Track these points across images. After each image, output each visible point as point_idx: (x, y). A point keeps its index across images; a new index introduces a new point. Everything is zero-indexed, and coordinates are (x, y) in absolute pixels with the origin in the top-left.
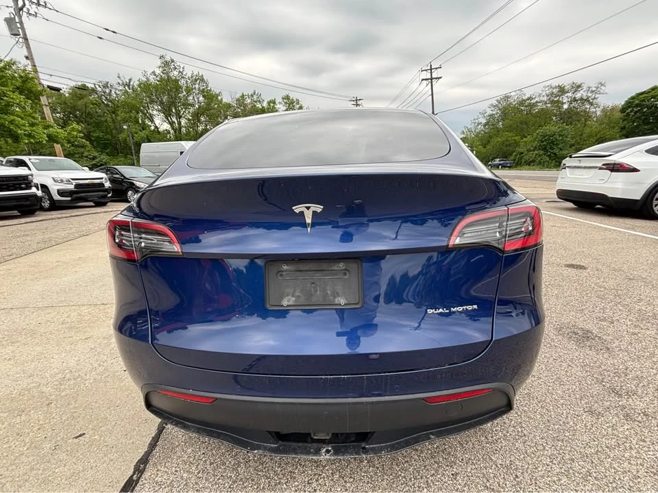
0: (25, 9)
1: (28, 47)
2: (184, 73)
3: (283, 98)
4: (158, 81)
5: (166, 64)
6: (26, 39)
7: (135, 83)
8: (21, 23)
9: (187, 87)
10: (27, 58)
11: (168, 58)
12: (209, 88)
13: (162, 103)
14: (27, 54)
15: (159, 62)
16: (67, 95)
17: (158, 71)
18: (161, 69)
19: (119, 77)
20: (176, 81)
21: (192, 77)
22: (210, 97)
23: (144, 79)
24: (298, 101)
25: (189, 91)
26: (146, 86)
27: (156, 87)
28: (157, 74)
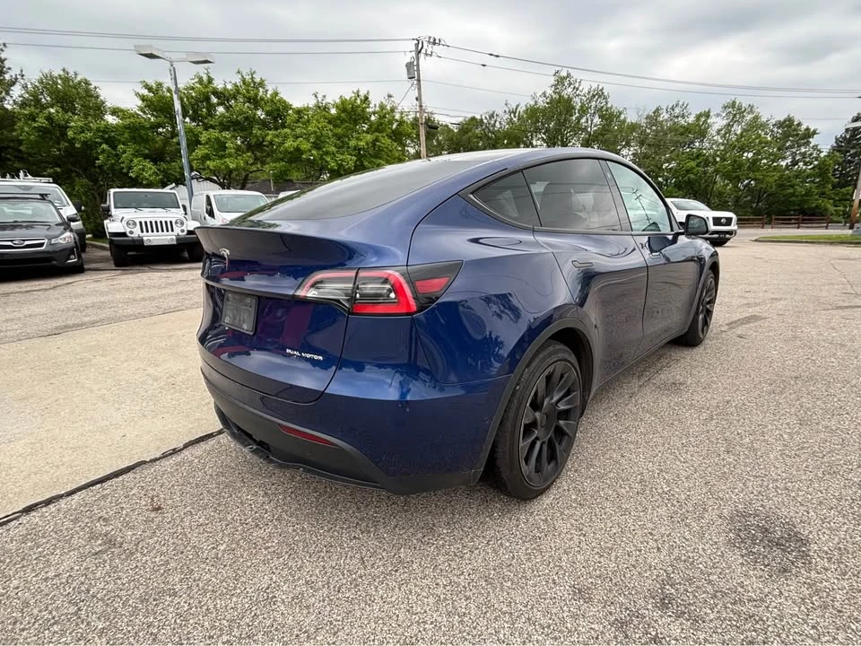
0: (423, 51)
1: (419, 89)
2: (581, 88)
3: (725, 107)
4: (548, 103)
5: (561, 81)
6: (419, 81)
7: (522, 109)
8: (418, 65)
9: (582, 107)
10: (417, 99)
11: (564, 74)
12: (609, 105)
13: (547, 130)
14: (417, 95)
15: (552, 80)
16: (456, 131)
17: (550, 92)
18: (553, 89)
19: (506, 104)
20: (570, 100)
21: (589, 92)
22: (608, 117)
23: (532, 103)
24: (751, 107)
25: (583, 111)
26: (533, 112)
27: (544, 111)
28: (547, 95)
